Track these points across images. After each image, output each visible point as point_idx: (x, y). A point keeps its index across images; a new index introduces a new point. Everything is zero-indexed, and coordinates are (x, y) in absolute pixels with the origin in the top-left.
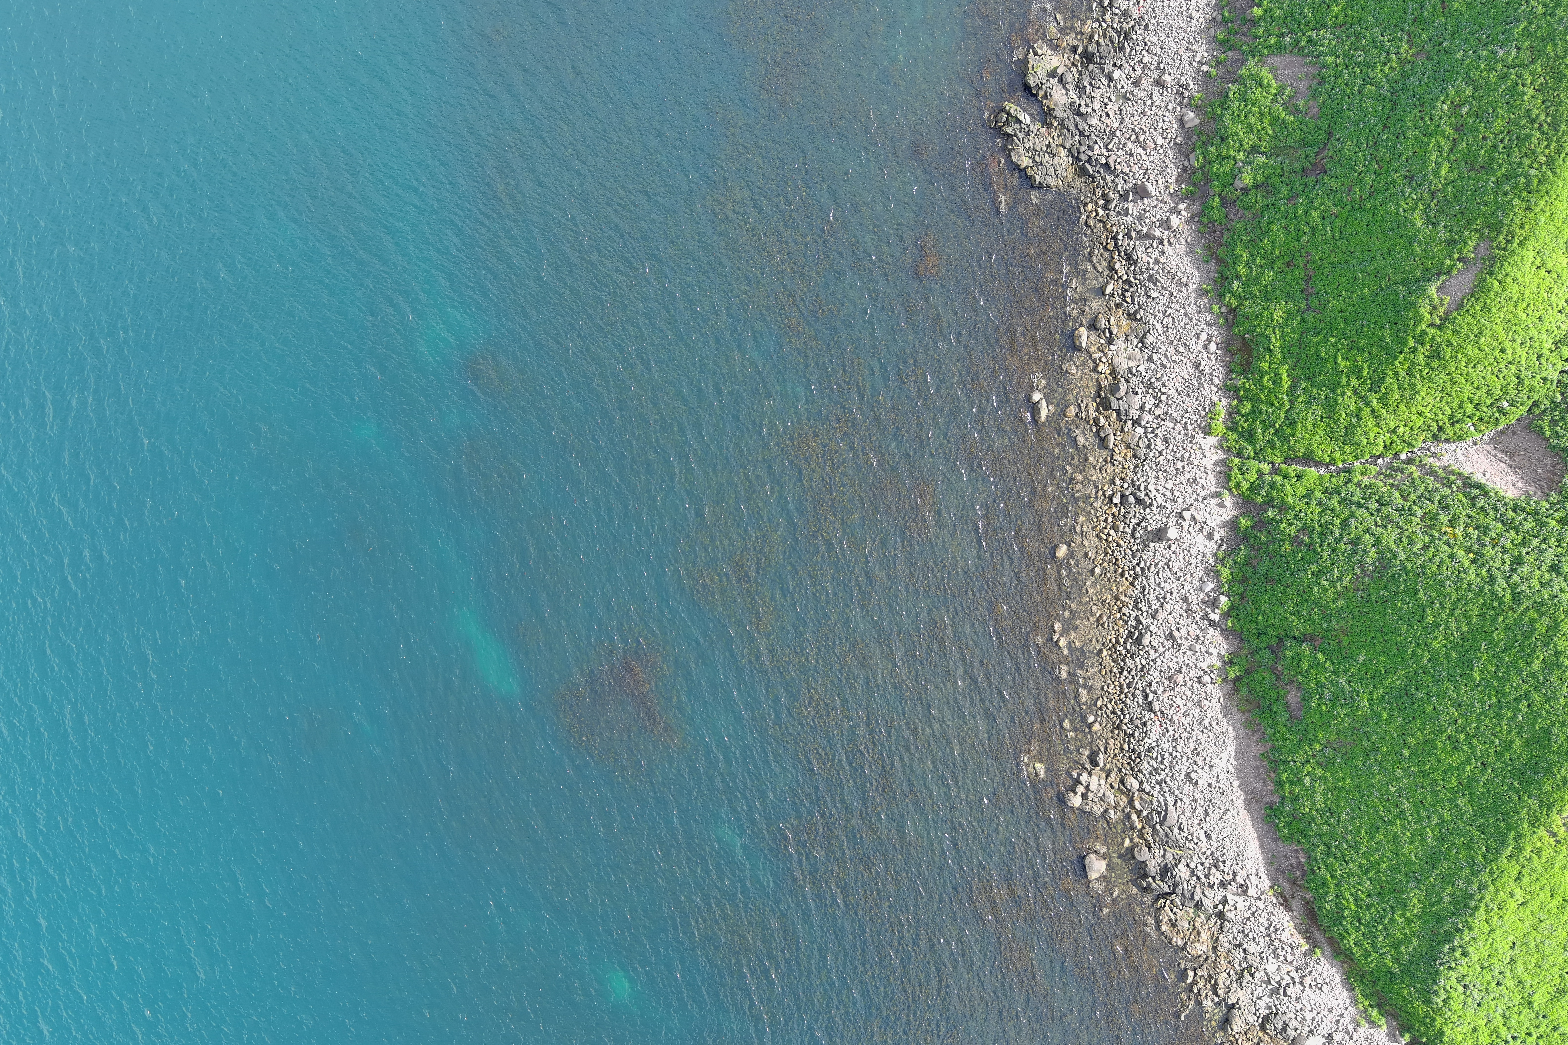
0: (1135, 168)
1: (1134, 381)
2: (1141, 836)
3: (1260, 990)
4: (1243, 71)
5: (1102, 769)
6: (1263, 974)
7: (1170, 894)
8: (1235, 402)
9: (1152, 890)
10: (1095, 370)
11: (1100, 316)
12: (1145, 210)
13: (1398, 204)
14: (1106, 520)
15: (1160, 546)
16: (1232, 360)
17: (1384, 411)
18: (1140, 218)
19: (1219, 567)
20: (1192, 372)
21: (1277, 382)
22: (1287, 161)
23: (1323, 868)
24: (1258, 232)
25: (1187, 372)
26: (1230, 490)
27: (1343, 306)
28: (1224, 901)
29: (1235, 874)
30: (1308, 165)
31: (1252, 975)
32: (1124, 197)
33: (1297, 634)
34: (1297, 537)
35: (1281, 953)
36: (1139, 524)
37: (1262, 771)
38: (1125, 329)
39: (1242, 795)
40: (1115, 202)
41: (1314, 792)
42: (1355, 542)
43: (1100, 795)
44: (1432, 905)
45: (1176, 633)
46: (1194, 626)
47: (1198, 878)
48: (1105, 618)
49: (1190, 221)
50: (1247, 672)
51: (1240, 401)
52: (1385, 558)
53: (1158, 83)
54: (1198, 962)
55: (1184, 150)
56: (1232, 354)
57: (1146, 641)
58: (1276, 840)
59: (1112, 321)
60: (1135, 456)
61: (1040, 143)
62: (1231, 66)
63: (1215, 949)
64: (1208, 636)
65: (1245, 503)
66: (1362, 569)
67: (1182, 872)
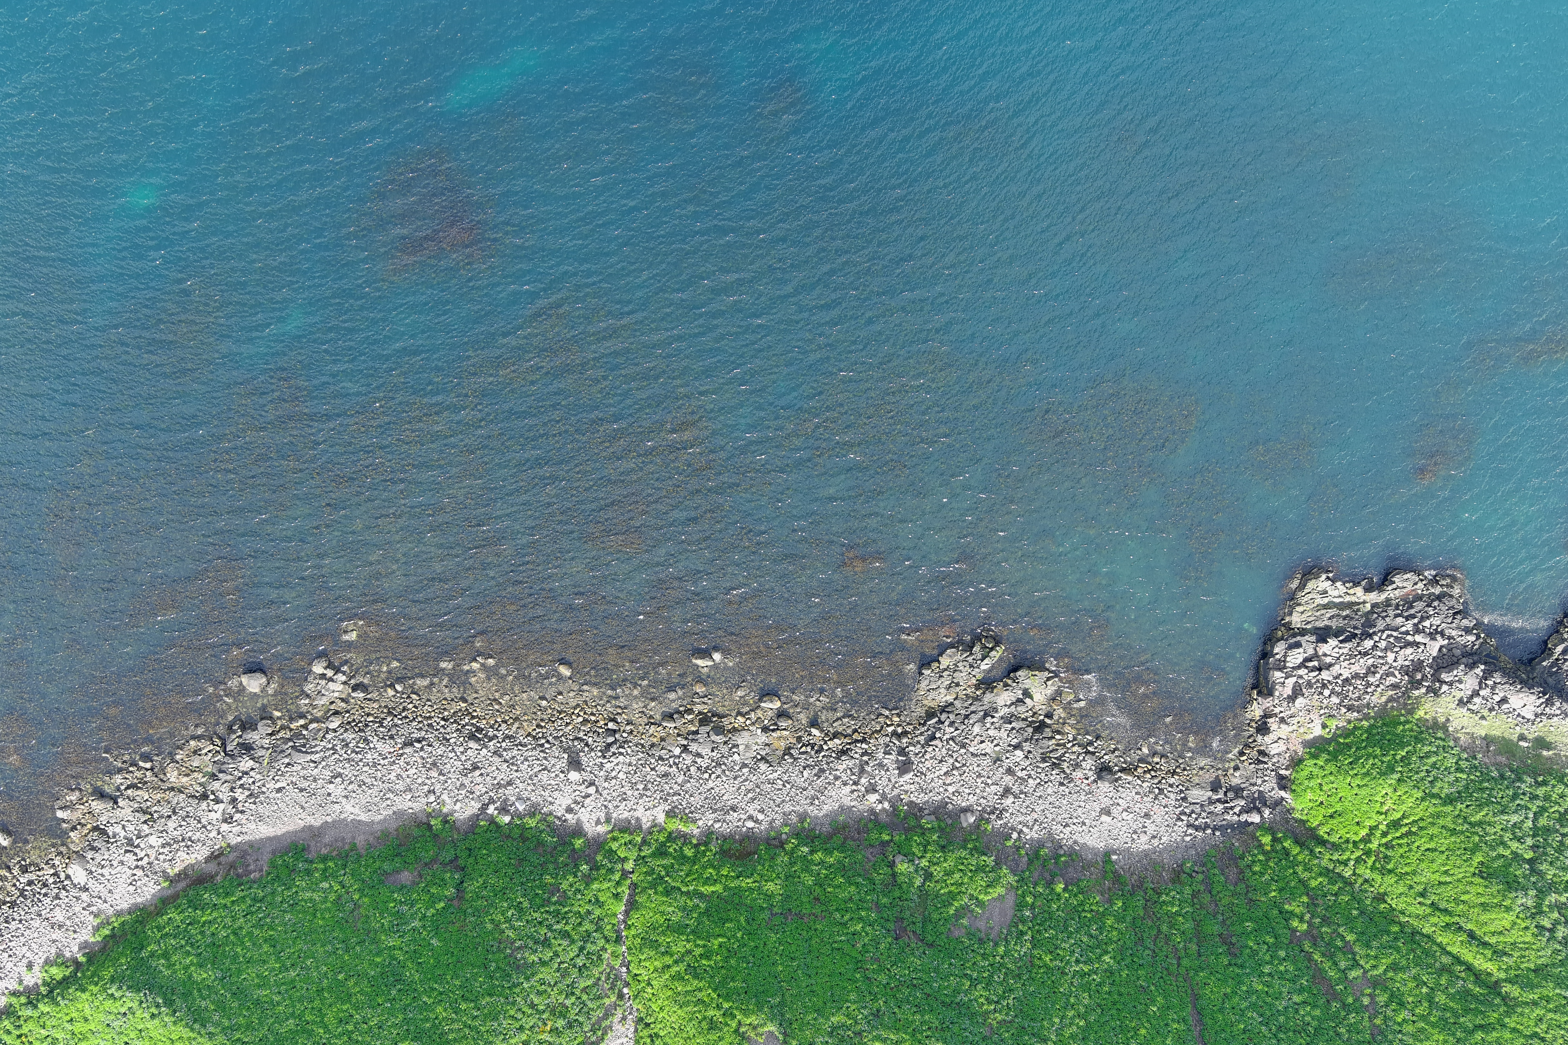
0: (928, 764)
1: (725, 749)
2: (283, 728)
3: (132, 828)
4: (1005, 870)
5: (349, 695)
6: (147, 832)
7: (225, 751)
8: (695, 841)
9: (229, 734)
10: (739, 713)
11: (790, 722)
12: (888, 770)
13: (855, 1002)
14: (592, 714)
15: (563, 763)
16: (735, 841)
17: (667, 976)
18: (881, 765)
19: (538, 817)
20: (729, 803)
21: (708, 881)
22: (912, 905)
23: (242, 894)
24: (850, 874)
25: (729, 799)
26: (612, 831)
27: (770, 945)
28: (217, 801)
29: (242, 812)
30: (905, 923)
31: (145, 822)
32: (902, 752)
33: (465, 885)
34: (559, 891)
35: (166, 850)
36: (587, 745)
37: (340, 844)
38: (776, 744)
39: (317, 823)
40: (897, 743)
41: (314, 891)
42: (546, 943)
43: (323, 691)
44: (199, 990)
45: (477, 773)
46: (484, 790)
47: (240, 778)
48: (497, 707)
49: (872, 811)
50: (436, 836)
51: (696, 846)
52: (527, 970)
53: (1007, 791)
54: (159, 772)
55: (939, 810)
56: (741, 841)
57: (472, 744)
58: (274, 853)
59: (784, 732)
60: (653, 745)
61: (960, 677)
62: (1013, 860)
63: (172, 789)
64: (473, 802)
65: (598, 844)
66: (519, 948)
67: (246, 764)
